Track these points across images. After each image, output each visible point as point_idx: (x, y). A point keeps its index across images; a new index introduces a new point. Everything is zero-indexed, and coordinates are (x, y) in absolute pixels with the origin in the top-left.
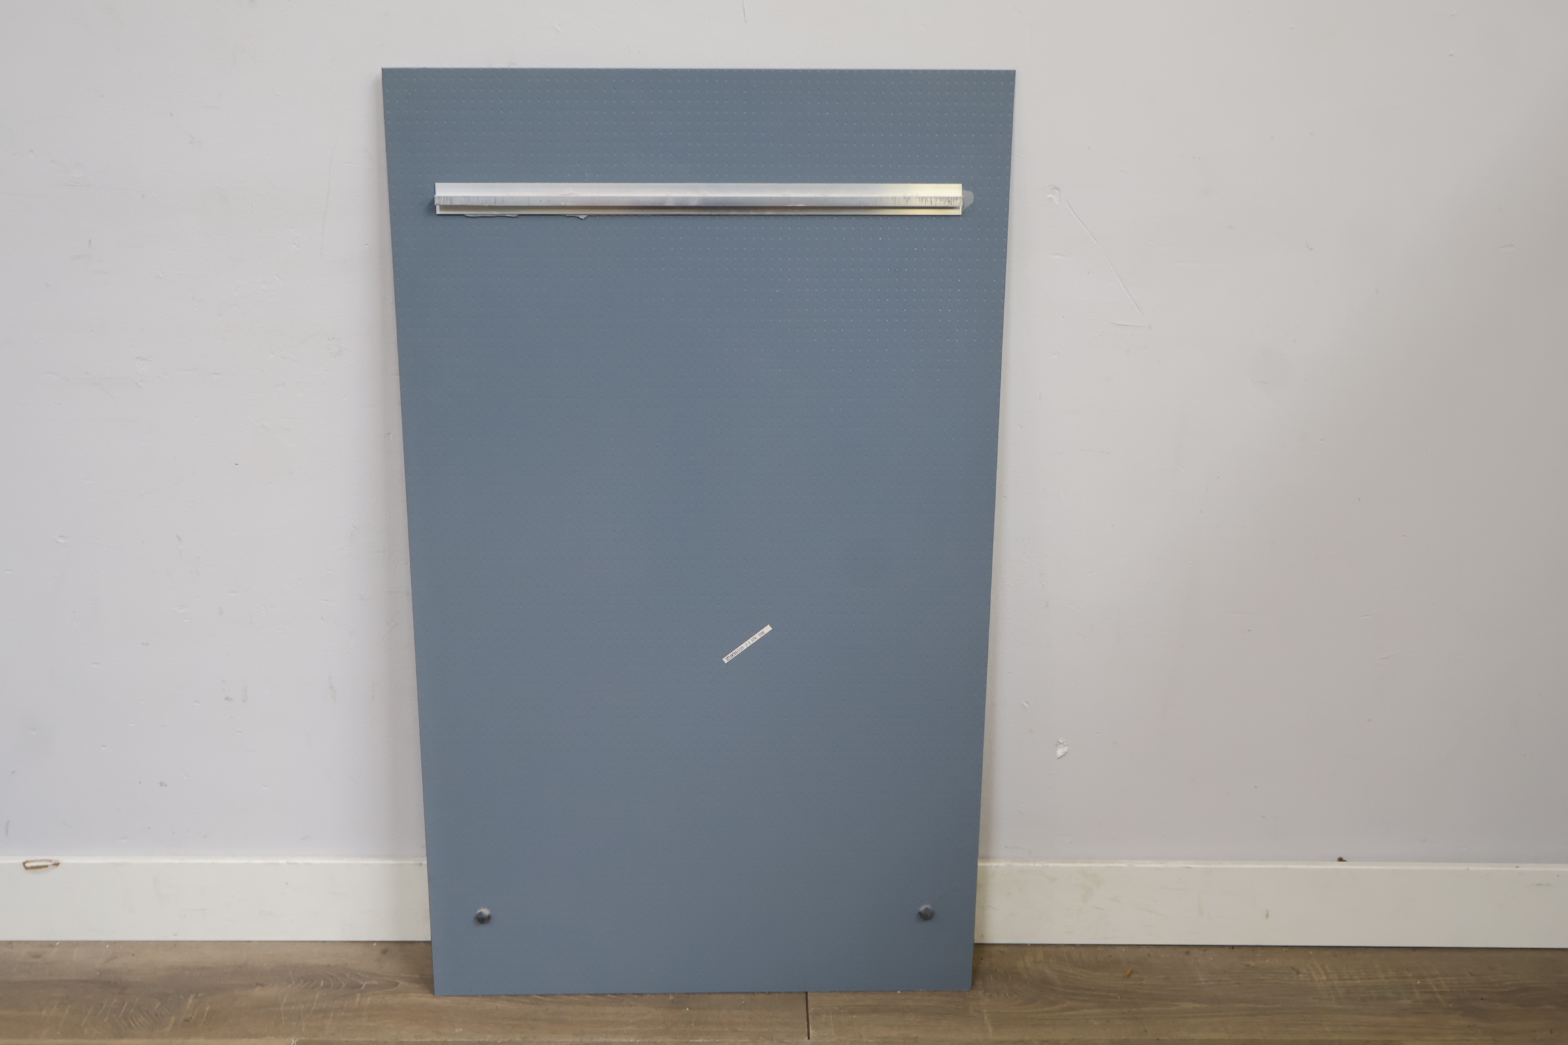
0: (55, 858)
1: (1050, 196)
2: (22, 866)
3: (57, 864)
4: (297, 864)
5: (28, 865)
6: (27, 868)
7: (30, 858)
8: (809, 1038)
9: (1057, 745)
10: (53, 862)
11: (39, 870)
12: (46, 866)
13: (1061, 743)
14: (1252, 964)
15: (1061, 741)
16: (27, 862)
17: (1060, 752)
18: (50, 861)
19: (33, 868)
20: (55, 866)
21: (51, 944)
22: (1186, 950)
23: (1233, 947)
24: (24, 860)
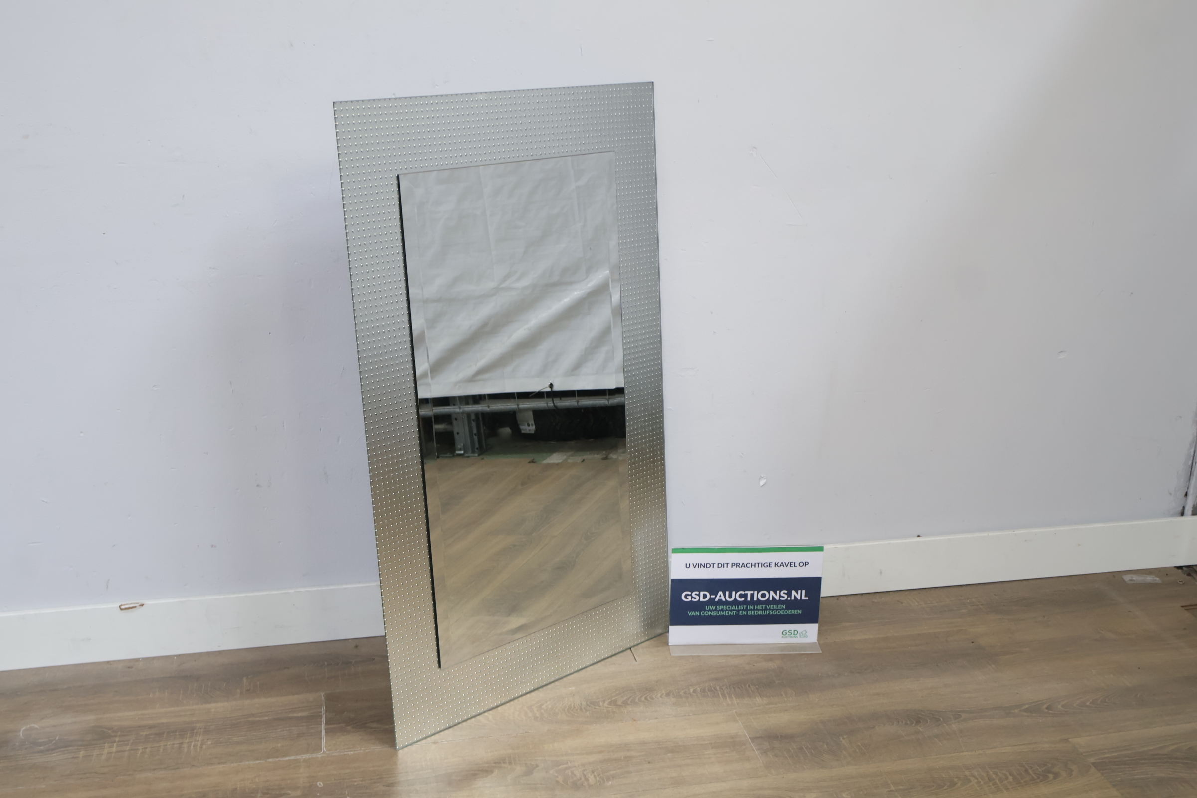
0: (141, 602)
1: (752, 152)
2: (119, 608)
3: (142, 605)
4: (301, 591)
5: (122, 607)
6: (121, 610)
7: (123, 604)
8: (636, 661)
9: (760, 479)
10: (140, 604)
11: (130, 610)
12: (135, 607)
13: (762, 477)
14: (876, 601)
15: (762, 476)
16: (121, 605)
17: (762, 483)
18: (137, 604)
19: (126, 609)
20: (141, 607)
21: (137, 660)
22: (837, 598)
23: (862, 594)
24: (120, 605)
